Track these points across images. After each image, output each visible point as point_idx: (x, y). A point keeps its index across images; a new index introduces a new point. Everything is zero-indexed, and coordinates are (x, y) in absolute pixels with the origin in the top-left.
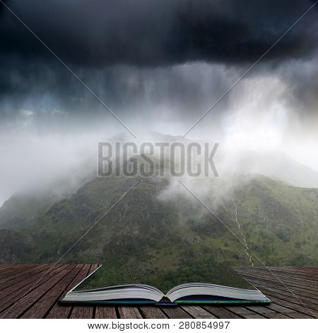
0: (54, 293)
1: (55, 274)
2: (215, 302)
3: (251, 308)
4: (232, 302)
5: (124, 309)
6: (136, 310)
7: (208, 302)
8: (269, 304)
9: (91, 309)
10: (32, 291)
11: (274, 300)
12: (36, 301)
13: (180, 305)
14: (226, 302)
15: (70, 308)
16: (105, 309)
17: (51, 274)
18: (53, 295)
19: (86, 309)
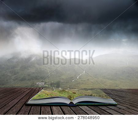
0: (23, 100)
1: (24, 92)
2: (93, 104)
3: (109, 107)
4: (100, 104)
5: (54, 107)
6: (59, 107)
7: (90, 104)
8: (116, 105)
9: (40, 107)
10: (14, 99)
11: (119, 103)
12: (16, 104)
13: (78, 105)
14: (98, 104)
15: (30, 107)
16: (45, 107)
17: (22, 92)
18: (23, 101)
19: (37, 107)
